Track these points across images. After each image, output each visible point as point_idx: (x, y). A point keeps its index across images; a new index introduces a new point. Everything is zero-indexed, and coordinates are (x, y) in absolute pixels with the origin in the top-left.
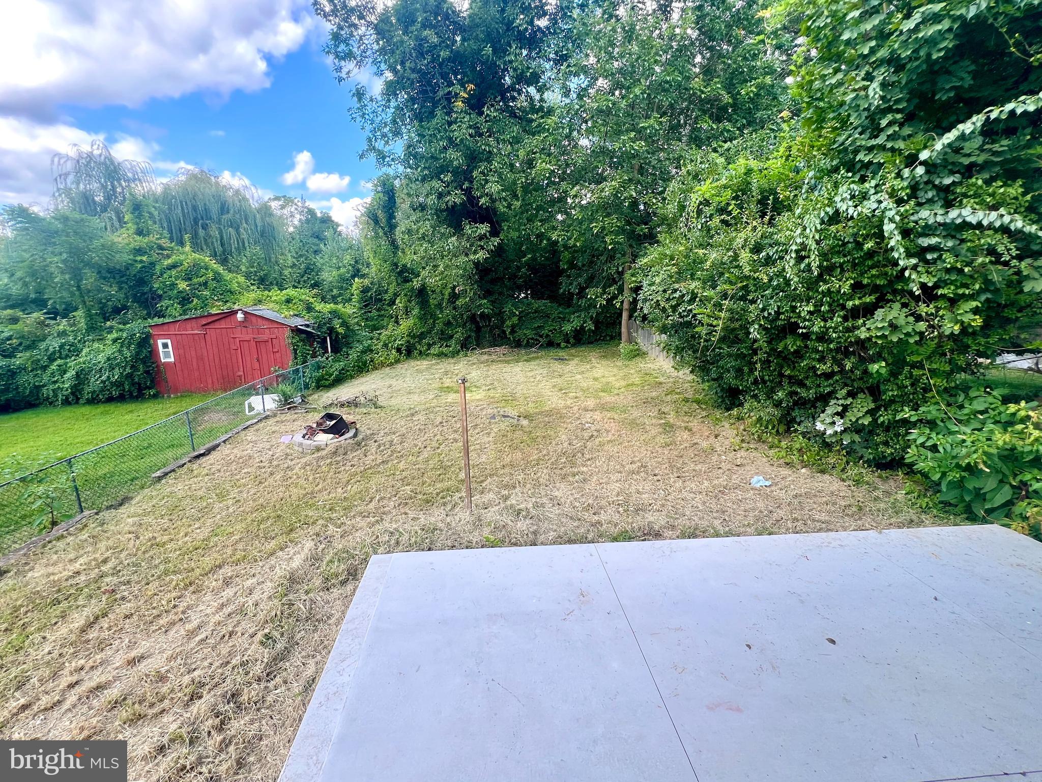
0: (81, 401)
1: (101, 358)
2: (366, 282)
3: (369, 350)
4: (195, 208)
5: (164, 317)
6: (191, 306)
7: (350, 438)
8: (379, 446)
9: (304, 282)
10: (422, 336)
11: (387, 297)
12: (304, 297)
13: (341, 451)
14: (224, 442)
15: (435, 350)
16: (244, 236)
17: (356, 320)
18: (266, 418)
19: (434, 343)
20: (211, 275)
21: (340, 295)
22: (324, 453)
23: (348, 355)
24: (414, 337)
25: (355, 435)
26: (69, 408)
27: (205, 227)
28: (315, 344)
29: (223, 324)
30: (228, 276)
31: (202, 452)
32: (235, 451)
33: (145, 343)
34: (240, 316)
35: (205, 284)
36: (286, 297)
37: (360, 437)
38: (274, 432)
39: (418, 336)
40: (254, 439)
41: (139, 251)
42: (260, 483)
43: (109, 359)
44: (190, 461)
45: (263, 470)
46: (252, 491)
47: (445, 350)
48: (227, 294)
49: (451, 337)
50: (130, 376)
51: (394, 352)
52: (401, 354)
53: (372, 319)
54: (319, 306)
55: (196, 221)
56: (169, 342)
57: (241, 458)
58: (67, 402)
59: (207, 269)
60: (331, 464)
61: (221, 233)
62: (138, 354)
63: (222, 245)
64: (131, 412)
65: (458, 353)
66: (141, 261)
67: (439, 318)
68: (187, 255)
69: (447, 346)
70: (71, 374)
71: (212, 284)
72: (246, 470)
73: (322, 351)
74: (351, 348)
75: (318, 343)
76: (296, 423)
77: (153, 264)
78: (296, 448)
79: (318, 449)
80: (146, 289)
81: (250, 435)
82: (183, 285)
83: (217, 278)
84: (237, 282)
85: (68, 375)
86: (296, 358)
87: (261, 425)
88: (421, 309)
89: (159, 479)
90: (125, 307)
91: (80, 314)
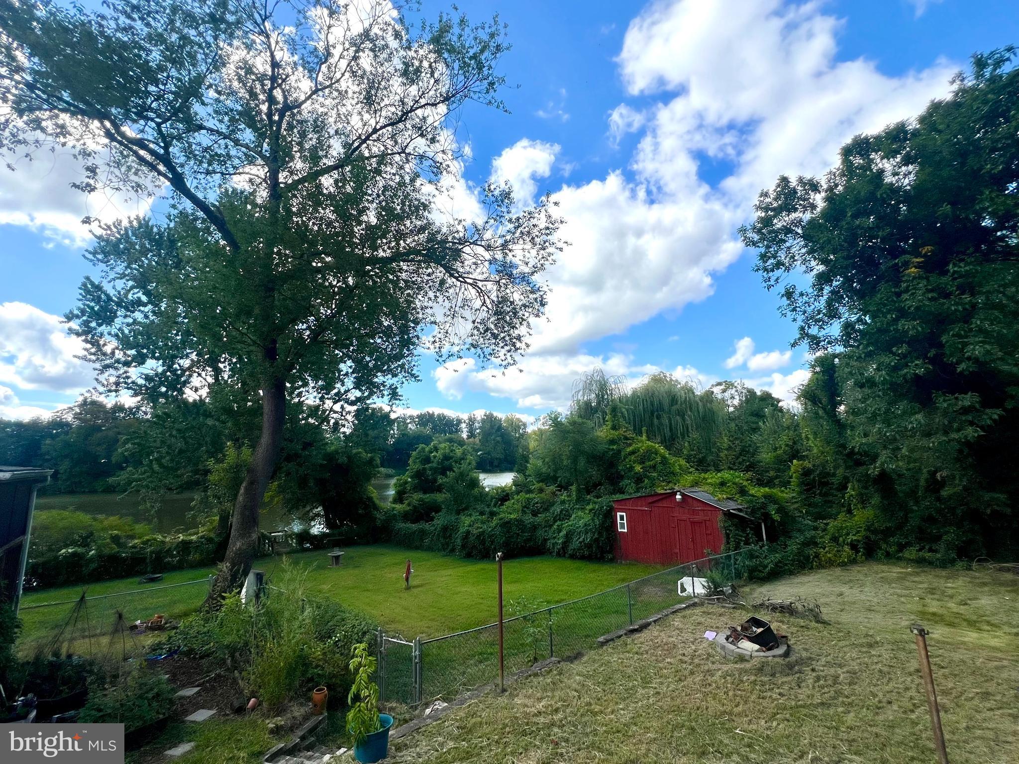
0: (567, 555)
1: (581, 523)
2: (807, 464)
3: (812, 542)
4: (652, 404)
5: (623, 493)
6: (643, 485)
7: (780, 656)
8: (818, 679)
9: (740, 463)
10: (887, 533)
11: (835, 481)
12: (737, 480)
13: (767, 669)
14: (655, 621)
15: (911, 553)
16: (689, 422)
17: (796, 506)
18: (694, 605)
19: (908, 544)
20: (659, 459)
21: (777, 477)
22: (748, 666)
23: (786, 546)
24: (875, 532)
25: (786, 654)
26: (560, 559)
27: (659, 417)
28: (748, 530)
29: (665, 504)
30: (672, 459)
31: (636, 627)
32: (662, 634)
33: (609, 516)
34: (678, 497)
35: (654, 467)
36: (720, 480)
37: (793, 658)
38: (699, 623)
39: (882, 532)
40: (681, 626)
41: (612, 442)
42: (680, 680)
43: (586, 525)
44: (626, 634)
45: (684, 666)
46: (672, 687)
47: (928, 555)
48: (670, 475)
49: (938, 538)
50: (597, 540)
51: (847, 548)
52: (857, 552)
53: (815, 505)
54: (753, 491)
55: (652, 413)
56: (624, 514)
57: (666, 644)
58: (559, 555)
59: (656, 454)
60: (754, 683)
61: (670, 420)
62: (603, 523)
63: (671, 430)
64: (594, 571)
65: (952, 562)
66: (613, 449)
67: (912, 511)
68: (644, 443)
69: (930, 550)
70: (564, 533)
71: (660, 467)
72: (669, 660)
73: (755, 538)
74: (790, 537)
75: (751, 529)
76: (722, 618)
77: (619, 451)
78: (719, 649)
79: (742, 659)
80: (613, 471)
81: (677, 622)
82: (638, 468)
83: (664, 461)
84: (680, 465)
85: (561, 534)
86: (728, 543)
87: (688, 612)
88: (883, 498)
89: (603, 644)
90: (600, 484)
91: (574, 488)
